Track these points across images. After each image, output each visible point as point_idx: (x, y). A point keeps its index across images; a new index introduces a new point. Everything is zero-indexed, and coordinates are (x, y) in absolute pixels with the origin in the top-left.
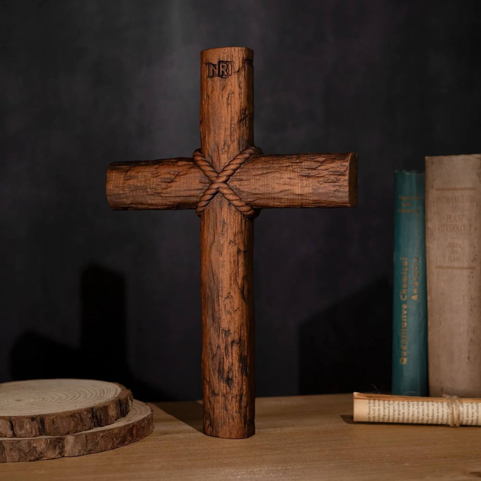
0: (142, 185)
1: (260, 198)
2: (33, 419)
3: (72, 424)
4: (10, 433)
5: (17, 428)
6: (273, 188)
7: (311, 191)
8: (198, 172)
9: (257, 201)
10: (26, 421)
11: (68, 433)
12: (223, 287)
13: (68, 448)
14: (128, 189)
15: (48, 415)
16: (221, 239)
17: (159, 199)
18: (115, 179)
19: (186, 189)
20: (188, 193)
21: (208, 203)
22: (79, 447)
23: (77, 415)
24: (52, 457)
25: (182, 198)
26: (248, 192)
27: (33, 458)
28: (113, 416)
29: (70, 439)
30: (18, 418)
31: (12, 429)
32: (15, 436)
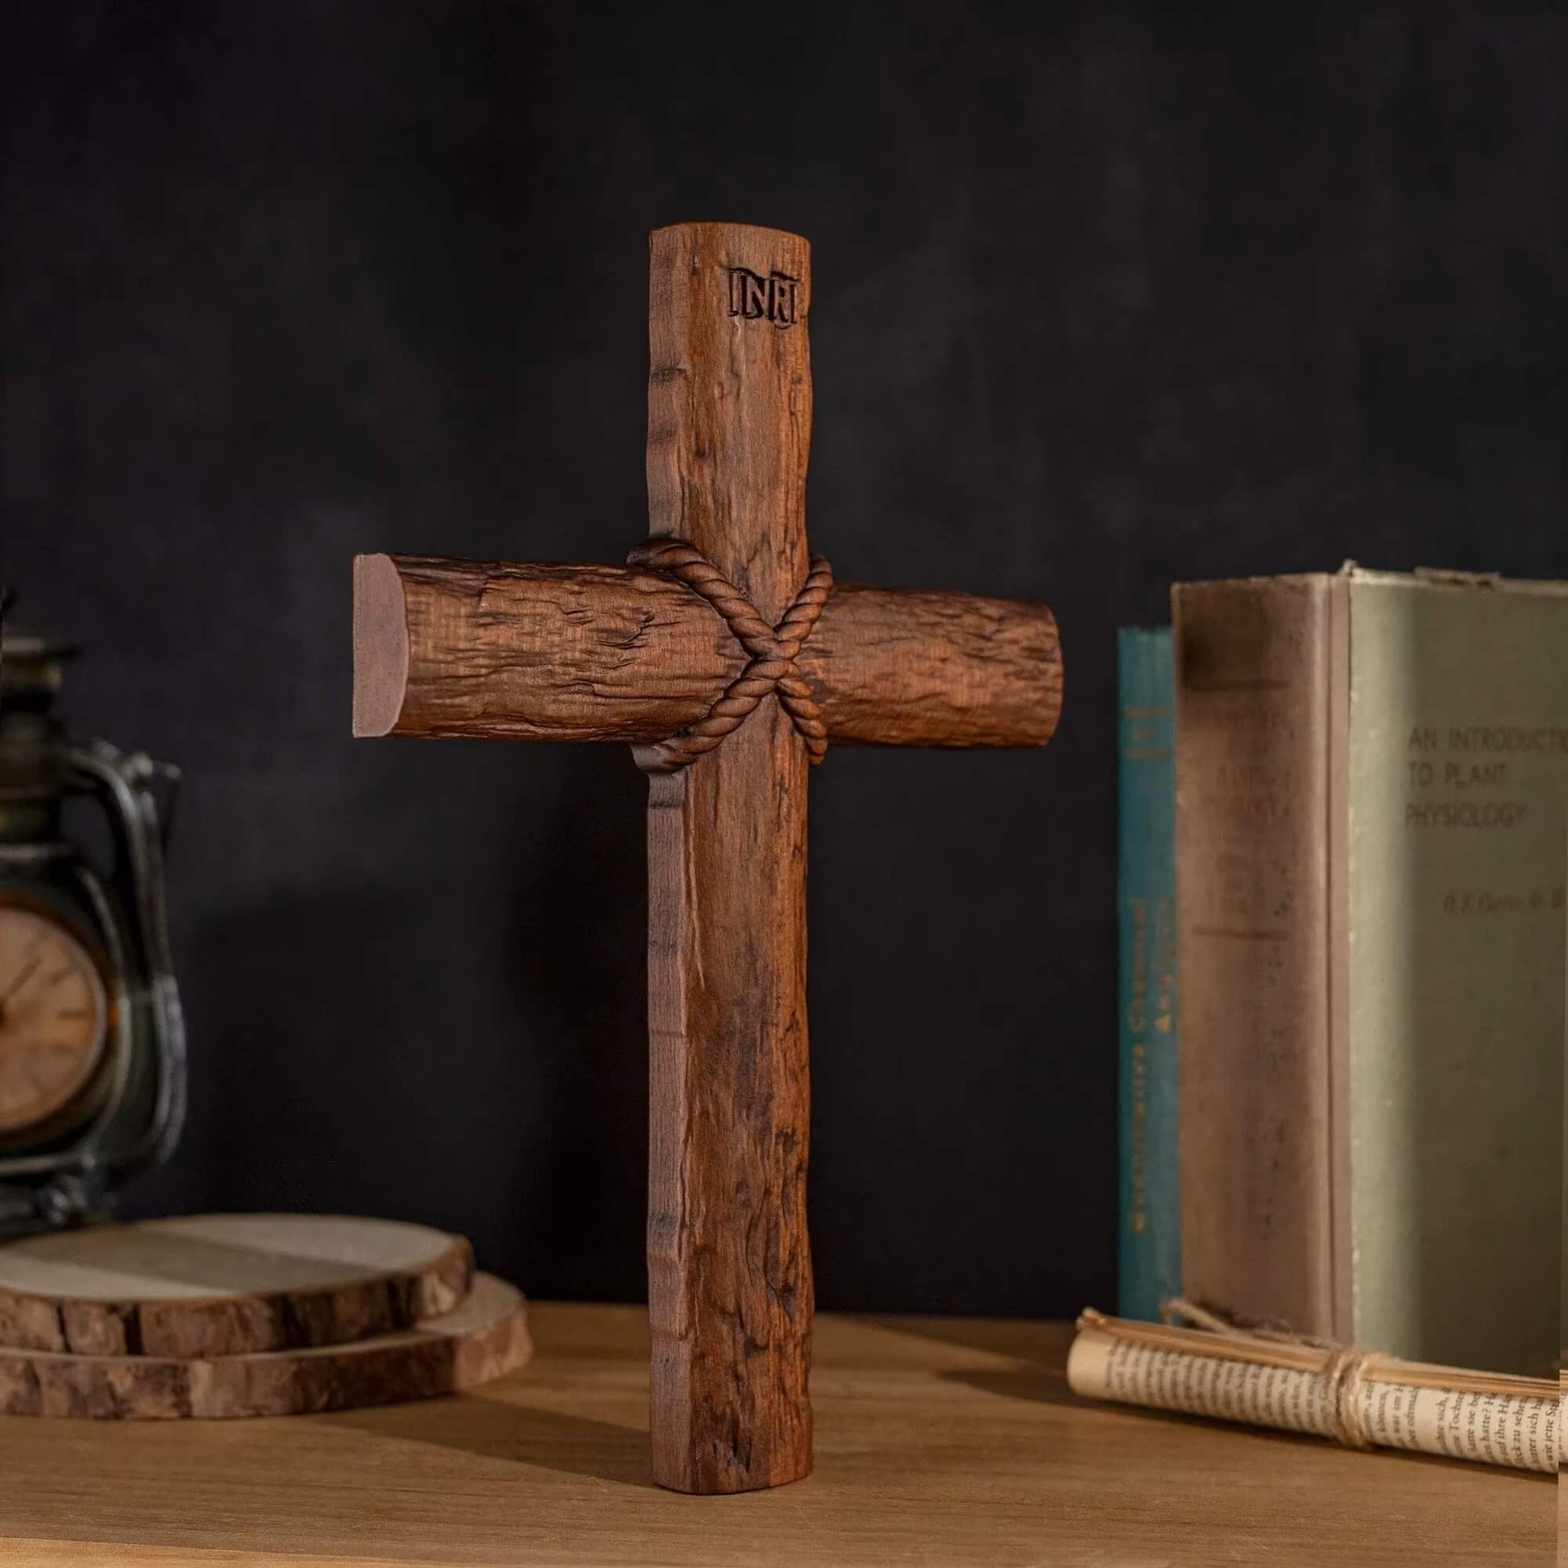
0: (537, 649)
1: (863, 715)
2: (112, 1308)
3: (211, 1330)
4: (57, 1341)
5: (73, 1329)
6: (906, 686)
7: (988, 700)
8: (713, 619)
9: (851, 724)
10: (95, 1311)
11: (201, 1355)
12: (781, 994)
13: (197, 1395)
14: (487, 662)
15: (151, 1303)
16: (774, 840)
17: (585, 702)
18: (440, 622)
19: (678, 672)
20: (683, 686)
21: (739, 725)
22: (225, 1395)
23: (231, 1311)
24: (153, 1412)
25: (656, 702)
26: (844, 695)
27: (101, 1412)
28: (352, 1322)
29: (201, 1371)
30: (76, 1303)
31: (63, 1328)
32: (68, 1348)
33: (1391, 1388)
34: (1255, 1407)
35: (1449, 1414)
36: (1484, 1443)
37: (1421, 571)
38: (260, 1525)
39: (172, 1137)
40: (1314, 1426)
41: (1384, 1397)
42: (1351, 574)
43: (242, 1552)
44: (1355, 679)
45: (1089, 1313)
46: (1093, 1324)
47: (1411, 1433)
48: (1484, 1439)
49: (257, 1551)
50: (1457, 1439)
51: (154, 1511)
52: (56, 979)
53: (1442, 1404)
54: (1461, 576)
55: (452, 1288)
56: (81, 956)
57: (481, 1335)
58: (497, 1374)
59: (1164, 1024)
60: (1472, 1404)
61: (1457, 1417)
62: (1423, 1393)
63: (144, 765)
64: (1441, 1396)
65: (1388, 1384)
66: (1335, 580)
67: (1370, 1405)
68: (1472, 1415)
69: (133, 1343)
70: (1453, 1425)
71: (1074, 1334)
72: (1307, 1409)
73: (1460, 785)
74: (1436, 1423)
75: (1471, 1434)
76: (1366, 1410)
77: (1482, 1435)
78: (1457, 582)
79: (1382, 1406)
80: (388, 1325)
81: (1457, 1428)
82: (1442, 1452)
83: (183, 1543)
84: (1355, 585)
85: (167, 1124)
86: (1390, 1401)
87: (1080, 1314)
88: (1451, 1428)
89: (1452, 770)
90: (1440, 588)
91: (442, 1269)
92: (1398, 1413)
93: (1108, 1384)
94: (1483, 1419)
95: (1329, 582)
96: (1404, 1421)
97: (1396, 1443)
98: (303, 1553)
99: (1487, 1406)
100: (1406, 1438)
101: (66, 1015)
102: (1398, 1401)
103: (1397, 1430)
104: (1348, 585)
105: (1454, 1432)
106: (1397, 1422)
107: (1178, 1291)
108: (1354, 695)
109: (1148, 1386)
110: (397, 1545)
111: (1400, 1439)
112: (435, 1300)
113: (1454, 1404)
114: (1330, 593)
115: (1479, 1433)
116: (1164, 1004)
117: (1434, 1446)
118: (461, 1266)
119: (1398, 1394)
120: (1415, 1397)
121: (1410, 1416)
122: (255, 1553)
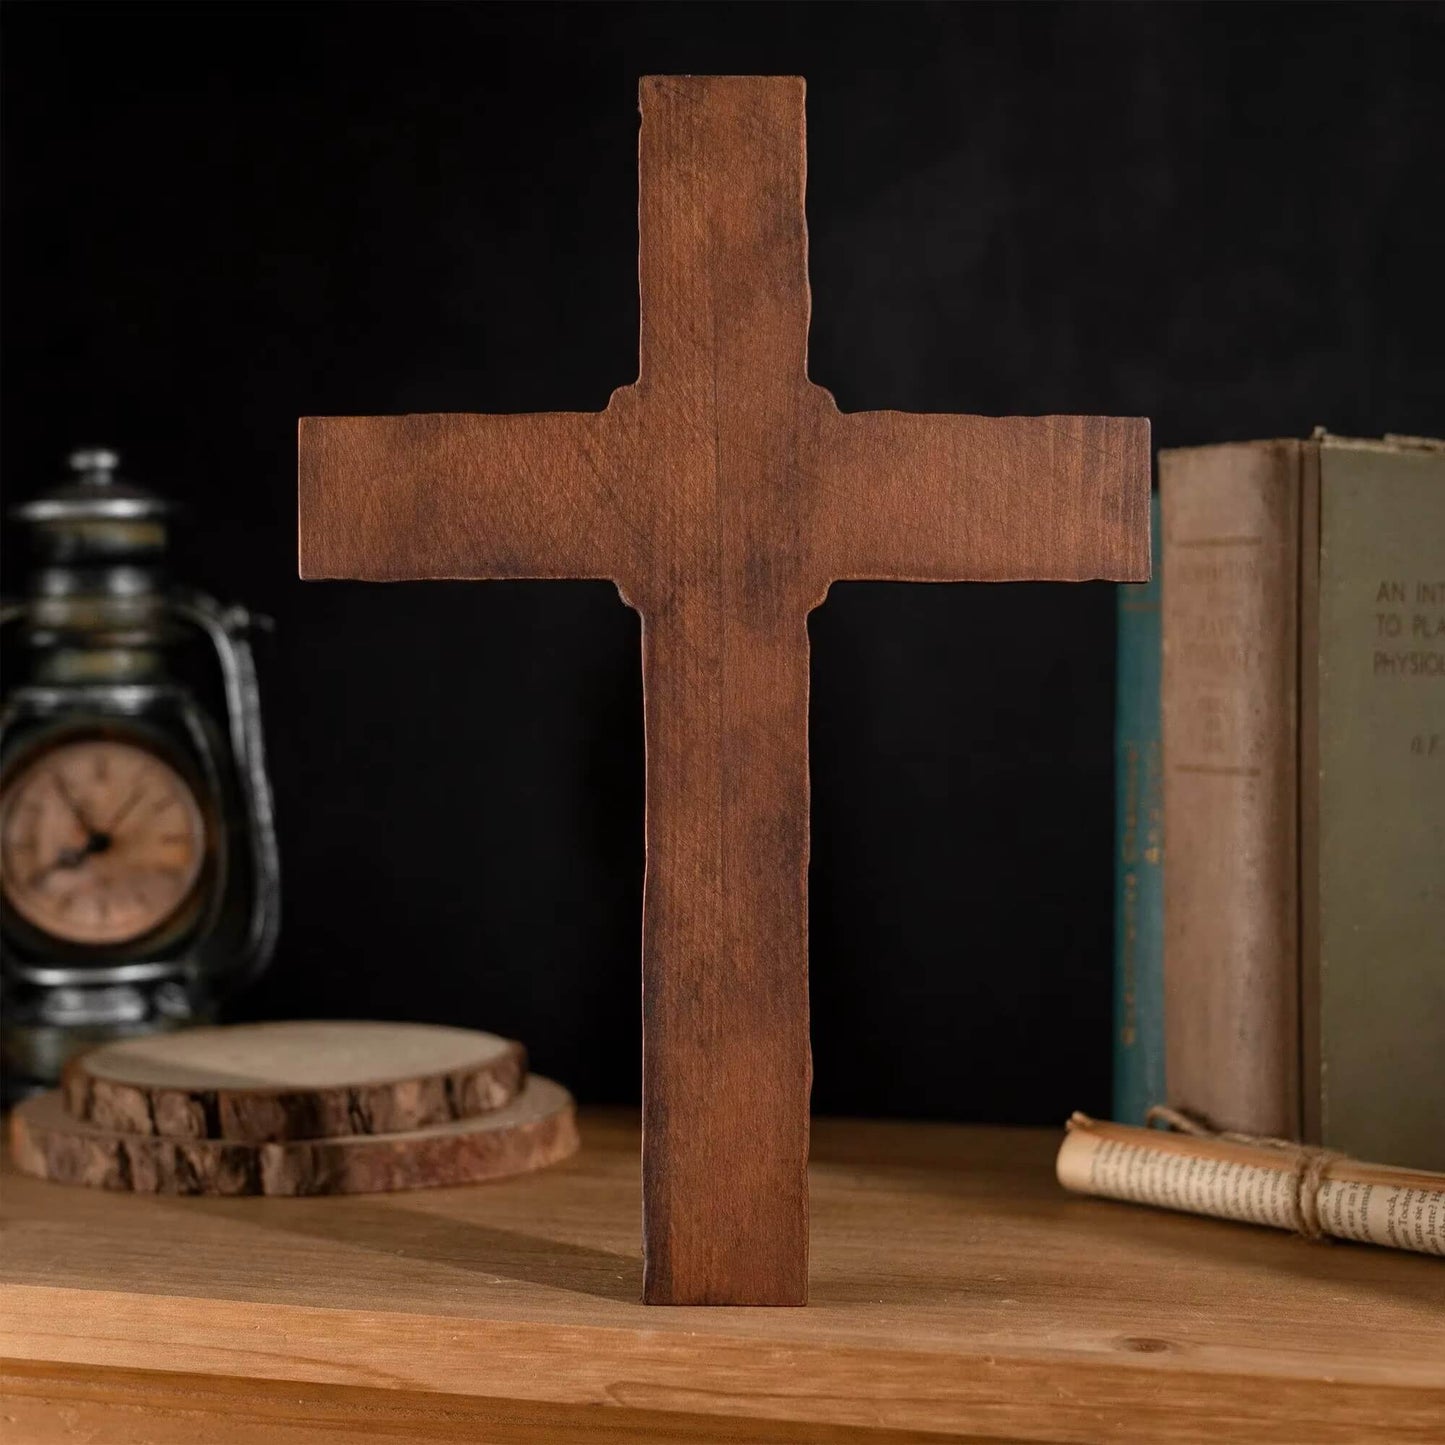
2: (195, 1095)
3: (282, 1116)
4: (147, 1125)
5: (160, 1116)
10: (180, 1099)
11: (272, 1139)
13: (270, 1174)
24: (229, 1189)
27: (183, 1188)
28: (410, 1113)
29: (274, 1152)
30: (164, 1091)
31: (152, 1115)
32: (156, 1131)
33: (1347, 1186)
34: (1225, 1203)
35: (1399, 1211)
36: (1431, 1236)
37: (1390, 438)
38: (308, 1284)
39: (267, 951)
40: (1278, 1220)
41: (1340, 1193)
42: (1321, 440)
43: (288, 1306)
44: (1326, 537)
45: (1078, 1116)
46: (1082, 1127)
47: (1364, 1226)
48: (1430, 1233)
49: (301, 1305)
50: (1406, 1233)
51: (217, 1271)
52: (160, 807)
53: (1393, 1200)
54: (1429, 442)
55: (505, 1086)
56: (181, 787)
57: (528, 1128)
58: (544, 1163)
59: (1153, 855)
60: (1420, 1201)
61: (1405, 1212)
62: (1377, 1191)
63: (240, 617)
64: (1390, 1193)
65: (1345, 1182)
66: (1306, 445)
67: (1327, 1200)
68: (1420, 1211)
69: (212, 1128)
70: (1402, 1219)
71: (1062, 1134)
72: (1270, 1205)
73: (1427, 635)
74: (1387, 1217)
75: (1418, 1227)
76: (1324, 1206)
77: (1429, 1229)
78: (1428, 449)
79: (1339, 1202)
80: (443, 1116)
81: (1406, 1223)
82: (1392, 1244)
83: (238, 1298)
84: (1326, 450)
85: (261, 942)
86: (1346, 1198)
87: (1069, 1116)
88: (1400, 1222)
89: (1420, 622)
90: (1408, 453)
91: (495, 1069)
92: (1351, 1208)
93: (1093, 1180)
94: (1429, 1214)
95: (1300, 446)
96: (1358, 1217)
97: (1351, 1236)
98: (342, 1308)
99: (1433, 1203)
100: (1360, 1231)
101: (169, 840)
102: (1353, 1198)
103: (1352, 1225)
104: (1319, 450)
105: (1403, 1226)
106: (1351, 1217)
107: (1162, 1097)
108: (1324, 551)
109: (1129, 1182)
110: (425, 1303)
111: (1354, 1233)
112: (488, 1096)
113: (1403, 1201)
114: (1302, 457)
115: (1425, 1228)
116: (1153, 837)
117: (1387, 1240)
118: (514, 1068)
119: (1354, 1191)
120: (1368, 1194)
121: (1364, 1211)
122: (300, 1307)
